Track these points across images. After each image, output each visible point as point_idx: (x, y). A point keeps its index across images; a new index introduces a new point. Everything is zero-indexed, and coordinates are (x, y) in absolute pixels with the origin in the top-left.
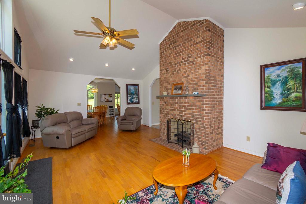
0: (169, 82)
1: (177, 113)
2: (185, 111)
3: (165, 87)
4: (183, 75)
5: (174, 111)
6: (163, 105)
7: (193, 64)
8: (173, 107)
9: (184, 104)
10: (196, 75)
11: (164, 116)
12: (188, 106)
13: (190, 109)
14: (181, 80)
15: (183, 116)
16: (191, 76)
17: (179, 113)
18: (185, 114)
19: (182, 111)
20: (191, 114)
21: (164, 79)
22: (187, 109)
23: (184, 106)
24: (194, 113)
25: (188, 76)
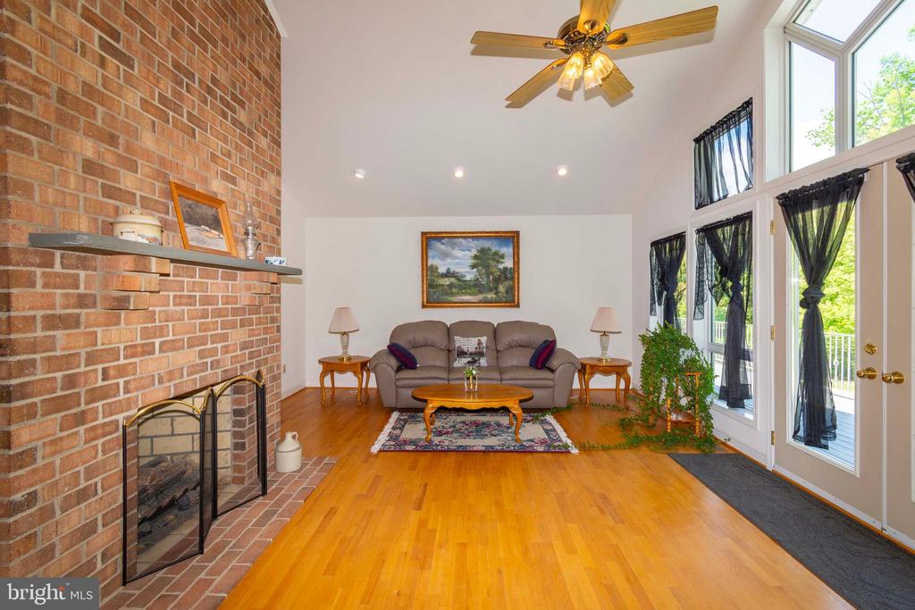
0: (128, 148)
1: (188, 357)
2: (224, 338)
3: (90, 167)
4: (214, 157)
5: (170, 354)
6: (71, 322)
7: (250, 144)
8: (161, 331)
9: (220, 306)
10: (257, 192)
11: (80, 419)
12: (235, 312)
13: (242, 326)
14: (205, 180)
15: (218, 361)
16: (243, 185)
17: (202, 355)
18: (226, 350)
19: (215, 339)
20: (244, 346)
21: (73, 87)
22: (234, 326)
23: (219, 313)
24: (254, 336)
25: (233, 180)
